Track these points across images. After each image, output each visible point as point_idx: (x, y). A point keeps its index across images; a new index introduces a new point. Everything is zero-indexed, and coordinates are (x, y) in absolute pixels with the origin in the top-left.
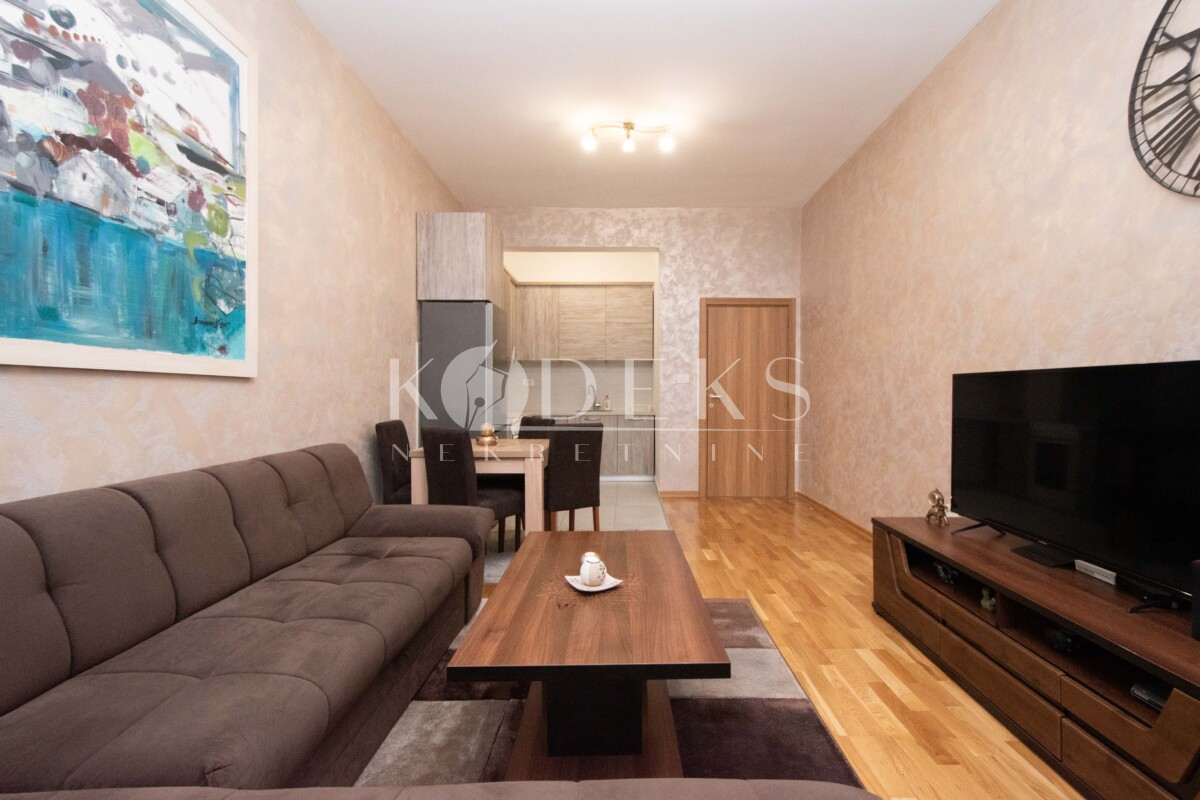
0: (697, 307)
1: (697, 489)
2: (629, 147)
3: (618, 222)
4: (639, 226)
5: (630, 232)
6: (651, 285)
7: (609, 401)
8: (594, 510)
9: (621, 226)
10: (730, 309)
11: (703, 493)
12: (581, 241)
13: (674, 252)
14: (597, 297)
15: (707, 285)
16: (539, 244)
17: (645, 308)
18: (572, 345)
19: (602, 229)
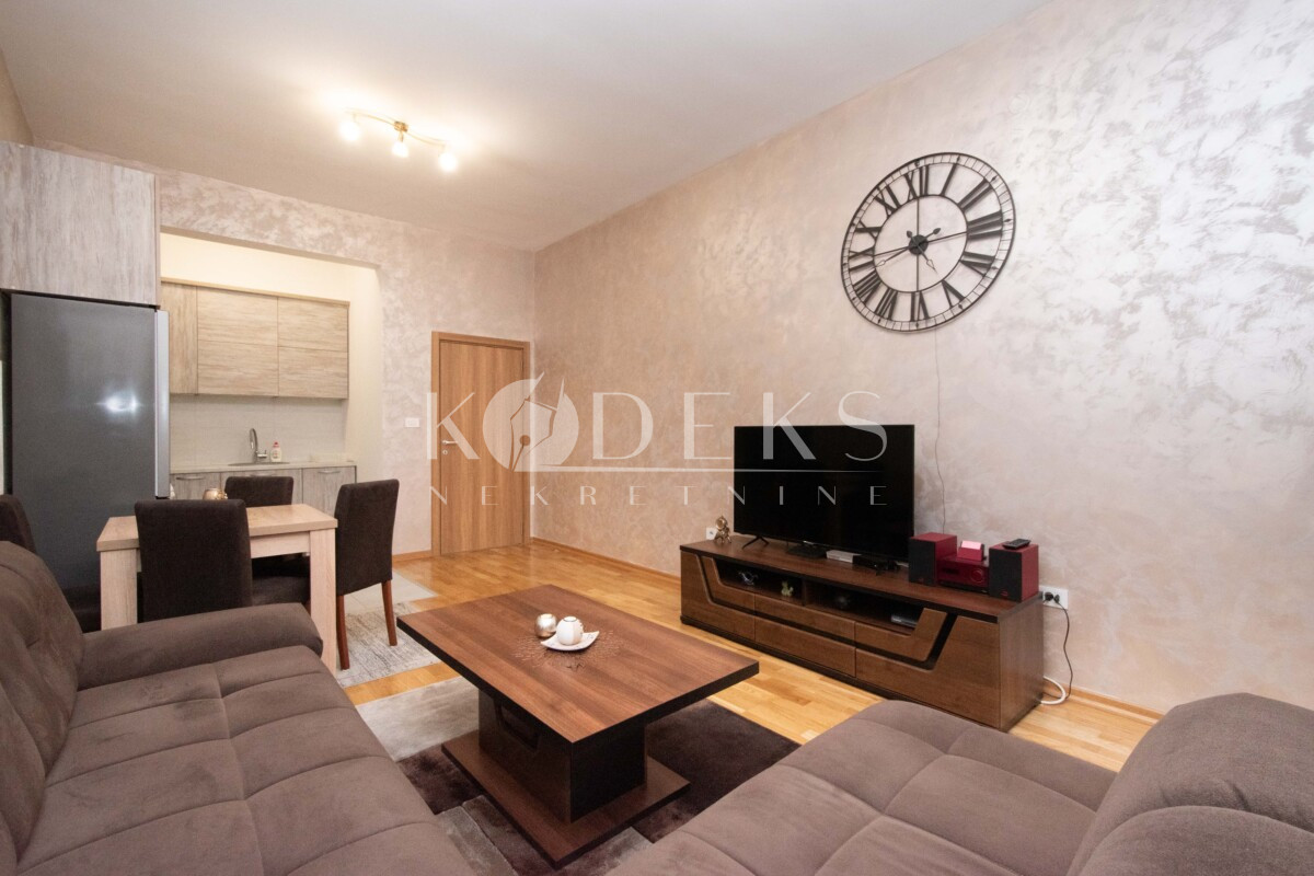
0: (429, 342)
1: (429, 548)
2: (400, 151)
3: (324, 222)
4: (355, 235)
5: (341, 239)
6: (346, 305)
7: (278, 450)
8: (383, 586)
9: (329, 229)
10: (465, 348)
11: (437, 552)
12: (267, 237)
13: (399, 274)
14: (265, 312)
15: (440, 318)
16: (195, 227)
17: (338, 333)
18: (220, 373)
19: (300, 227)
